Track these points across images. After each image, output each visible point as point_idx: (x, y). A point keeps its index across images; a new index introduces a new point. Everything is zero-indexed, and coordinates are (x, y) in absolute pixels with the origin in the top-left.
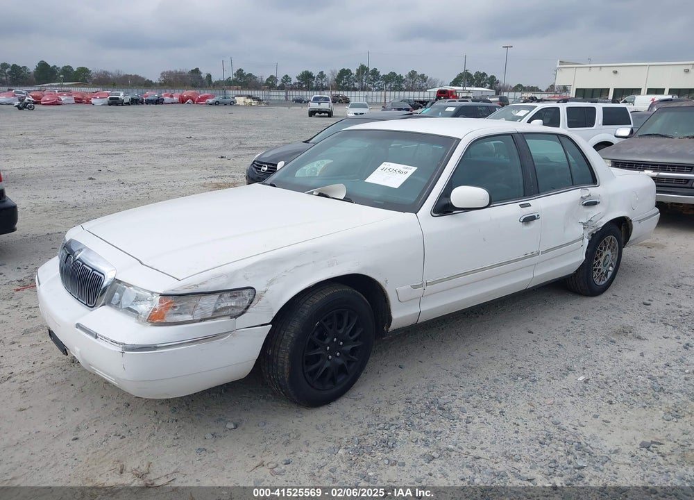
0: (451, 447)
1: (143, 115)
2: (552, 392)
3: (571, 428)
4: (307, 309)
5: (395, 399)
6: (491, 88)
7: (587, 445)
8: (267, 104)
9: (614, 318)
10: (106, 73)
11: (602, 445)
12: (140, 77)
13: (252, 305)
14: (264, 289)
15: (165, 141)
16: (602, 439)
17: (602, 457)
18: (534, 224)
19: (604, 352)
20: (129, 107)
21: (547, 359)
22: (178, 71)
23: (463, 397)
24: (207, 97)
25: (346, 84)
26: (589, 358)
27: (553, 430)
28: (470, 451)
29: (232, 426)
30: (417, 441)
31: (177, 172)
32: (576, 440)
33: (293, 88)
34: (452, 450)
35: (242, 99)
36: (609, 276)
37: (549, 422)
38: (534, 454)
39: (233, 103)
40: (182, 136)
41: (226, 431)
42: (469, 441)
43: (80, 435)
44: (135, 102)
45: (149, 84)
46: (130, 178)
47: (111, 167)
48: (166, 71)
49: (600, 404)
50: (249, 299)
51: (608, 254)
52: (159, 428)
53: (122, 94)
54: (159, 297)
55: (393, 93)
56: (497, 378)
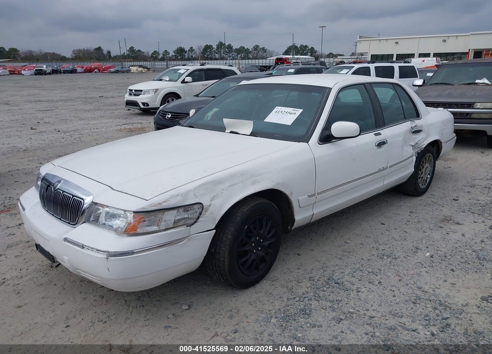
0: (351, 310)
1: (63, 82)
2: (410, 265)
3: (430, 290)
4: (239, 216)
5: (301, 278)
6: (311, 56)
7: (445, 302)
8: (154, 71)
9: (437, 210)
10: (31, 52)
11: (456, 301)
12: (57, 54)
13: (201, 216)
14: (208, 204)
15: (83, 100)
16: (454, 297)
17: (458, 309)
18: (384, 147)
19: (437, 235)
20: (51, 76)
21: (400, 242)
22: (86, 49)
23: (349, 273)
24: (110, 68)
25: (209, 55)
26: (428, 240)
27: (419, 293)
28: (365, 312)
29: (187, 307)
30: (326, 308)
31: (98, 121)
32: (437, 299)
33: (171, 59)
34: (352, 313)
35: (135, 68)
36: (428, 182)
37: (414, 287)
38: (411, 311)
39: (129, 71)
40: (95, 96)
41: (183, 311)
42: (362, 305)
43: (70, 322)
44: (55, 72)
45: (64, 59)
46: (64, 127)
47: (47, 120)
48: (76, 49)
49: (446, 272)
50: (199, 211)
51: (427, 166)
52: (131, 313)
53: (45, 67)
54: (133, 214)
55: (244, 61)
56: (369, 258)
